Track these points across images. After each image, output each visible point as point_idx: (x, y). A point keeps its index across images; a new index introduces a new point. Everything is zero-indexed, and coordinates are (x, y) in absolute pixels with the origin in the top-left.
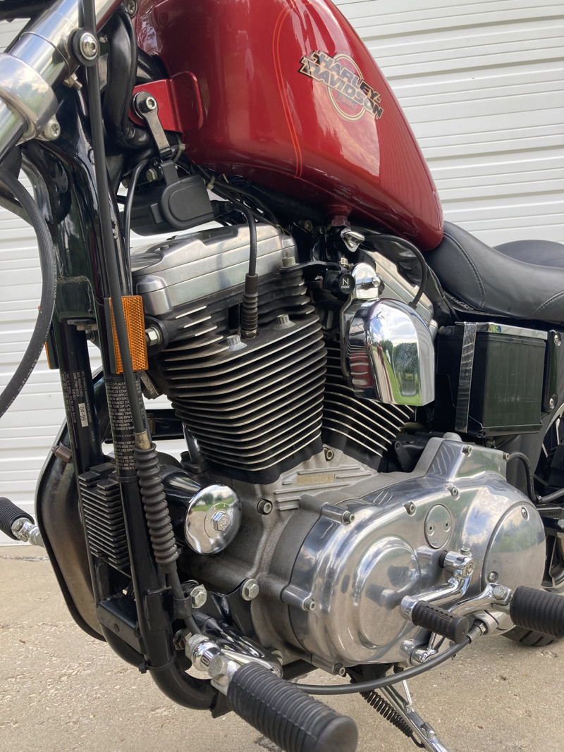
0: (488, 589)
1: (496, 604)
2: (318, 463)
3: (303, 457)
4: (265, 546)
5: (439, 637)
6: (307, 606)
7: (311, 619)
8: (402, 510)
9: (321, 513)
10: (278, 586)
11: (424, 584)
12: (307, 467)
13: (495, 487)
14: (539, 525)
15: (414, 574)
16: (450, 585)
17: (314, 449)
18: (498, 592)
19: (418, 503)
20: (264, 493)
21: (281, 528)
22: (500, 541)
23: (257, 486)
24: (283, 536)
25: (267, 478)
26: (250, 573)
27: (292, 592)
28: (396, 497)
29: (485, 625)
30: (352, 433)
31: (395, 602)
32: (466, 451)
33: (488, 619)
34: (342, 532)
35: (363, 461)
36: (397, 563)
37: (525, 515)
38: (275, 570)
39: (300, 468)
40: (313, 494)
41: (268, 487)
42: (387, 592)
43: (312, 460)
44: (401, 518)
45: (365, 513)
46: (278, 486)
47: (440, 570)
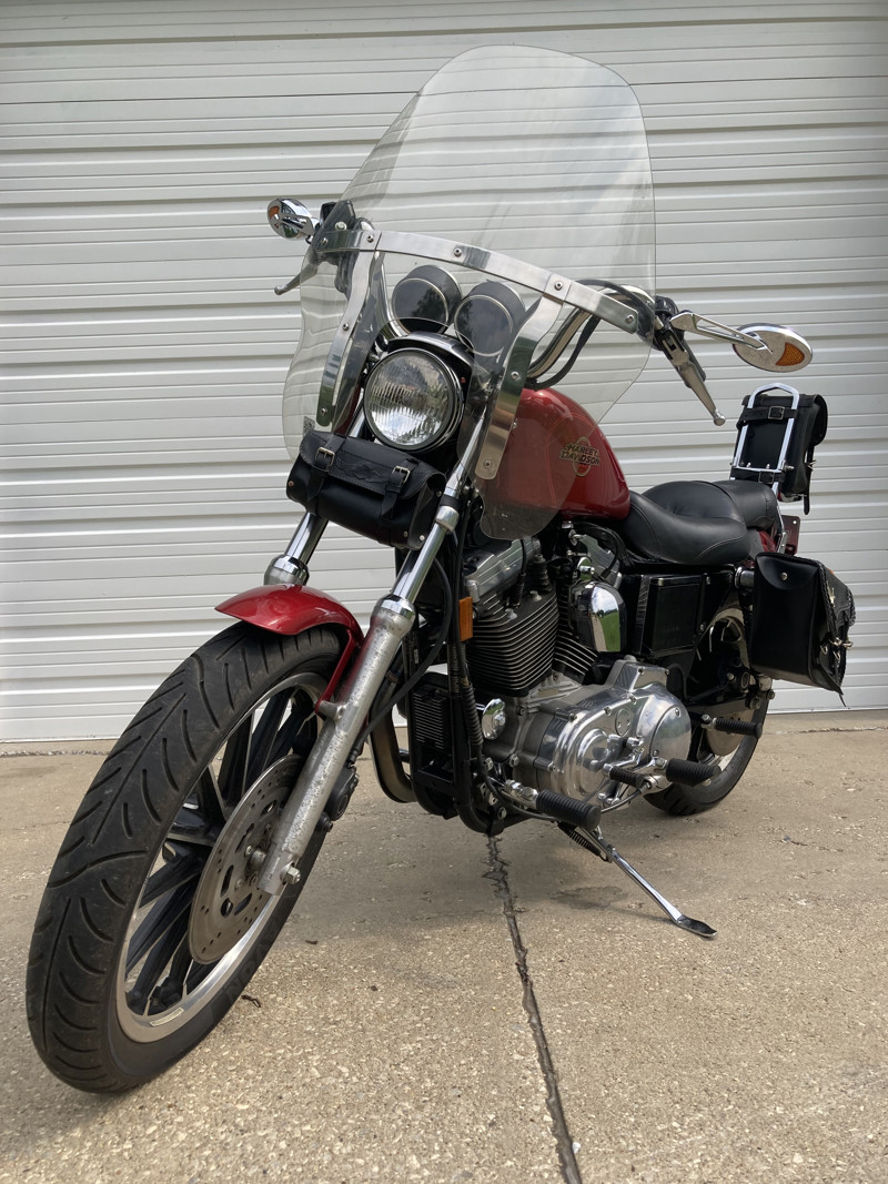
0: (653, 762)
1: (657, 770)
2: (550, 683)
3: (542, 680)
4: (521, 734)
5: (625, 786)
6: (551, 769)
7: (552, 777)
8: (604, 712)
9: (554, 714)
10: (531, 758)
11: (612, 758)
12: (543, 685)
13: (660, 696)
14: (688, 719)
15: (608, 752)
16: (630, 758)
17: (548, 674)
18: (659, 762)
19: (611, 707)
20: (520, 703)
21: (529, 724)
22: (662, 731)
23: (515, 699)
24: (531, 728)
25: (523, 693)
26: (512, 751)
27: (541, 761)
28: (598, 704)
29: (650, 783)
30: (569, 662)
31: (599, 767)
32: (641, 671)
33: (652, 780)
34: (569, 727)
35: (574, 679)
36: (600, 746)
37: (678, 714)
38: (526, 749)
39: (539, 687)
40: (547, 702)
41: (522, 699)
42: (594, 762)
43: (546, 681)
44: (602, 716)
45: (581, 715)
46: (528, 699)
47: (623, 749)
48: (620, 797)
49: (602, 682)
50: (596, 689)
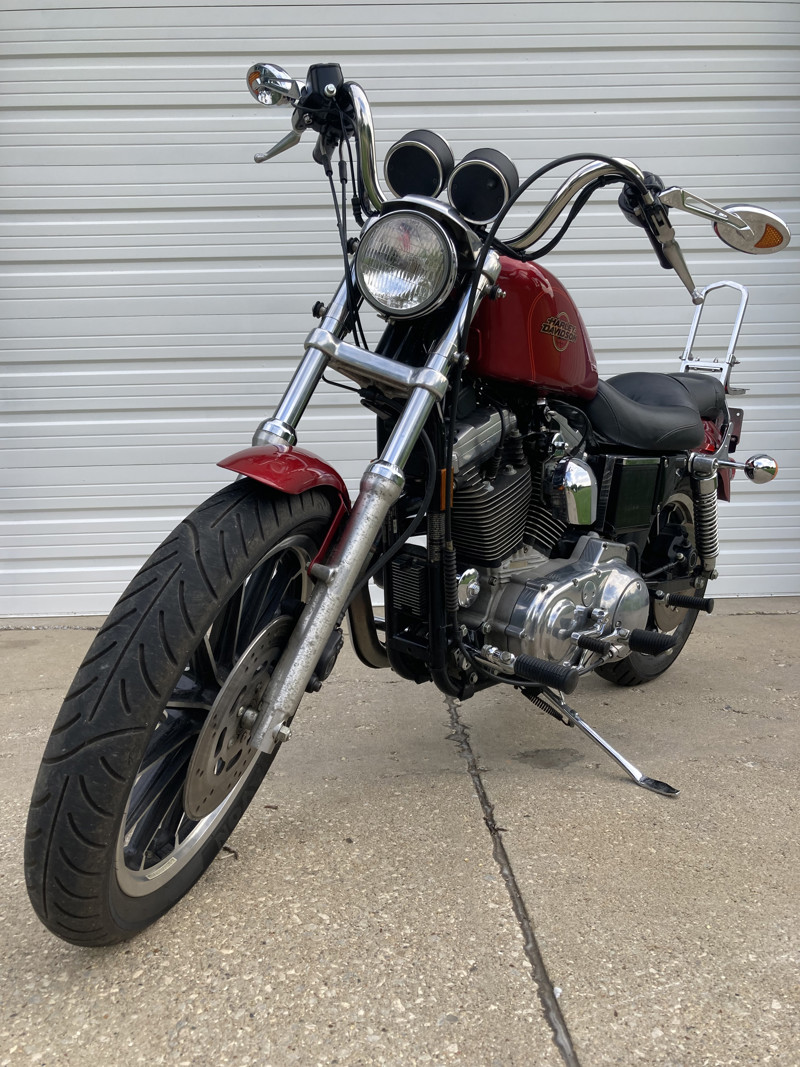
0: (615, 632)
1: (620, 640)
2: (521, 555)
3: (514, 552)
4: (493, 603)
5: (590, 653)
6: (523, 636)
7: (523, 644)
8: (572, 584)
9: (526, 585)
10: (502, 626)
11: (578, 628)
12: (515, 557)
13: (622, 570)
14: (646, 594)
15: (574, 622)
16: (594, 628)
17: (519, 547)
18: (622, 632)
19: (579, 580)
20: (492, 573)
21: (500, 593)
22: (624, 604)
23: (488, 569)
24: (502, 599)
25: (496, 564)
26: (484, 620)
27: (512, 629)
28: (564, 577)
29: (612, 652)
30: (538, 535)
31: (567, 636)
32: (605, 546)
33: (614, 649)
34: (540, 597)
35: (542, 552)
36: (567, 616)
37: (639, 587)
38: (498, 617)
39: (511, 558)
40: (517, 574)
41: (495, 570)
42: (562, 631)
43: (517, 553)
44: (571, 588)
45: (550, 586)
46: (501, 570)
47: (588, 620)
48: (584, 665)
49: (567, 556)
50: (561, 563)
